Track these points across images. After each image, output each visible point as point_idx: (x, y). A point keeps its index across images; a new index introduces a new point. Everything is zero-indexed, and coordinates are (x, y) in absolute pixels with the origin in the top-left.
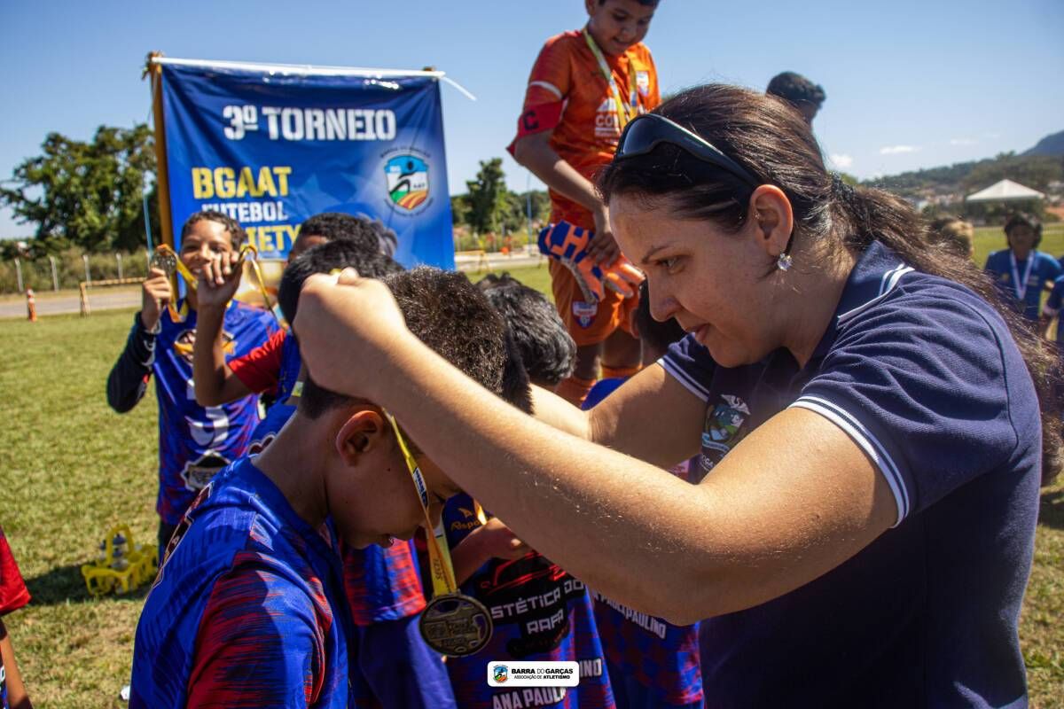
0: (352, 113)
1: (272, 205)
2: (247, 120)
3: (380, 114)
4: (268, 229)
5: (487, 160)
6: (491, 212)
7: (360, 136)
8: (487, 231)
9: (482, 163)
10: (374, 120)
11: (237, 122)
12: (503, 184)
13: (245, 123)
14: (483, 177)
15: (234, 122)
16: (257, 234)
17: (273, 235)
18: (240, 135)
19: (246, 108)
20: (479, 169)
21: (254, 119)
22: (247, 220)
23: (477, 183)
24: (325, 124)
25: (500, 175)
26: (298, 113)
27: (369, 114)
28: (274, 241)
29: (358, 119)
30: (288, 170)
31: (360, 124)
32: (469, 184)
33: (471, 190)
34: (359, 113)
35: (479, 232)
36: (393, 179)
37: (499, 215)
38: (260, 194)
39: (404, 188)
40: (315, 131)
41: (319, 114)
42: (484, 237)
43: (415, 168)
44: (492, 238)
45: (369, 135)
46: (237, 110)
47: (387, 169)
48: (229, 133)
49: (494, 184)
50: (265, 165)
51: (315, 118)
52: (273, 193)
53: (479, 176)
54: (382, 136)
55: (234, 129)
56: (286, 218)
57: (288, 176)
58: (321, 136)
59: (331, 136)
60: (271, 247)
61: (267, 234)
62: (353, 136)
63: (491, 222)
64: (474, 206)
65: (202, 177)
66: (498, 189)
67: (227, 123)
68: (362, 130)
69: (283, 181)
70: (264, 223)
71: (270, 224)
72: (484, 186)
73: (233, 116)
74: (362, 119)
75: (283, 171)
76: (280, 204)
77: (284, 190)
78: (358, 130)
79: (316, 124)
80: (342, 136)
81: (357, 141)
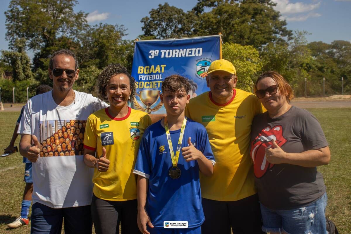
0: (188, 50)
1: (159, 75)
2: (156, 53)
3: (198, 49)
4: (156, 82)
7: (190, 56)
10: (195, 51)
11: (153, 54)
13: (155, 54)
15: (152, 54)
16: (153, 83)
17: (157, 83)
18: (153, 57)
19: (156, 51)
21: (158, 53)
22: (151, 79)
24: (179, 53)
26: (171, 51)
27: (194, 50)
28: (157, 85)
29: (189, 51)
30: (165, 66)
31: (190, 52)
34: (190, 49)
36: (199, 68)
38: (156, 72)
39: (203, 70)
40: (176, 55)
41: (178, 51)
43: (207, 65)
45: (193, 55)
46: (153, 51)
47: (197, 65)
48: (150, 57)
50: (158, 65)
52: (159, 72)
54: (197, 55)
55: (152, 56)
56: (162, 79)
57: (165, 67)
58: (177, 56)
59: (180, 56)
60: (156, 87)
61: (155, 83)
62: (187, 55)
65: (141, 68)
67: (150, 54)
68: (191, 54)
69: (163, 69)
70: (155, 80)
71: (157, 80)
73: (152, 53)
74: (192, 51)
75: (163, 66)
76: (161, 75)
77: (163, 71)
78: (189, 54)
79: (176, 53)
80: (183, 56)
81: (188, 57)
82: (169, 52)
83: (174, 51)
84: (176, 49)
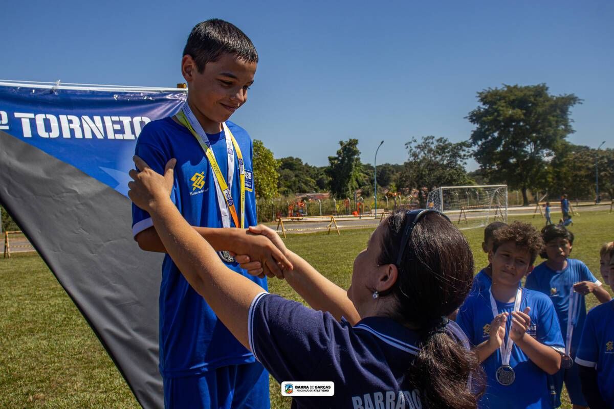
0: (107, 119)
5: (346, 140)
6: (348, 182)
7: (119, 137)
8: (344, 197)
9: (341, 143)
10: (132, 124)
12: (358, 159)
14: (342, 155)
20: (339, 148)
21: (5, 121)
23: (336, 158)
24: (81, 126)
25: (356, 152)
26: (52, 118)
27: (126, 120)
29: (114, 123)
31: (118, 127)
32: (330, 159)
33: (332, 164)
34: (115, 118)
35: (338, 198)
37: (355, 183)
40: (72, 131)
41: (75, 118)
42: (340, 202)
44: (348, 202)
45: (128, 135)
49: (351, 160)
51: (70, 122)
53: (339, 153)
58: (78, 135)
59: (88, 135)
62: (111, 136)
63: (347, 190)
64: (333, 177)
66: (354, 164)
72: (342, 161)
74: (120, 123)
78: (116, 132)
79: (72, 126)
80: (100, 136)
81: (115, 140)
82: (47, 123)
83: (63, 118)
84: (67, 114)
